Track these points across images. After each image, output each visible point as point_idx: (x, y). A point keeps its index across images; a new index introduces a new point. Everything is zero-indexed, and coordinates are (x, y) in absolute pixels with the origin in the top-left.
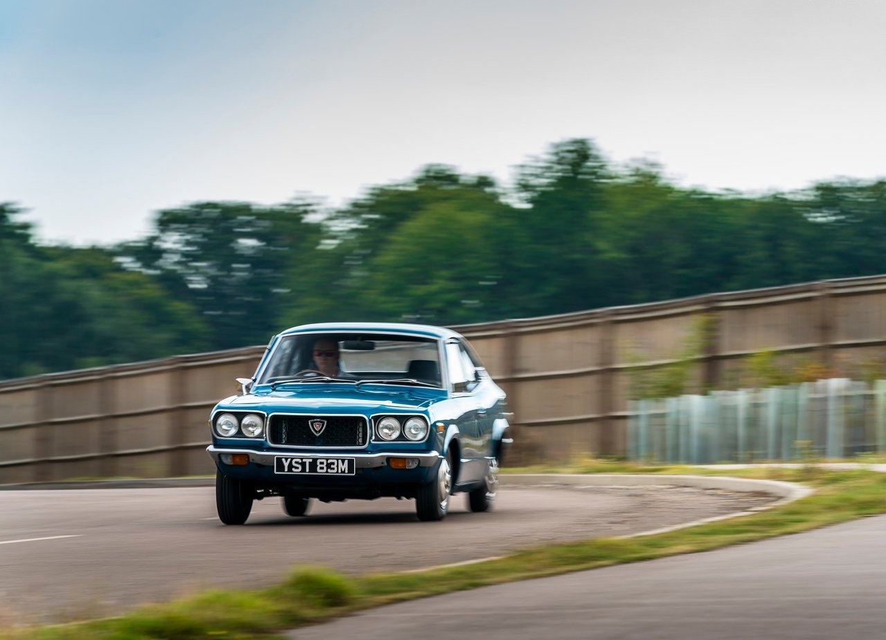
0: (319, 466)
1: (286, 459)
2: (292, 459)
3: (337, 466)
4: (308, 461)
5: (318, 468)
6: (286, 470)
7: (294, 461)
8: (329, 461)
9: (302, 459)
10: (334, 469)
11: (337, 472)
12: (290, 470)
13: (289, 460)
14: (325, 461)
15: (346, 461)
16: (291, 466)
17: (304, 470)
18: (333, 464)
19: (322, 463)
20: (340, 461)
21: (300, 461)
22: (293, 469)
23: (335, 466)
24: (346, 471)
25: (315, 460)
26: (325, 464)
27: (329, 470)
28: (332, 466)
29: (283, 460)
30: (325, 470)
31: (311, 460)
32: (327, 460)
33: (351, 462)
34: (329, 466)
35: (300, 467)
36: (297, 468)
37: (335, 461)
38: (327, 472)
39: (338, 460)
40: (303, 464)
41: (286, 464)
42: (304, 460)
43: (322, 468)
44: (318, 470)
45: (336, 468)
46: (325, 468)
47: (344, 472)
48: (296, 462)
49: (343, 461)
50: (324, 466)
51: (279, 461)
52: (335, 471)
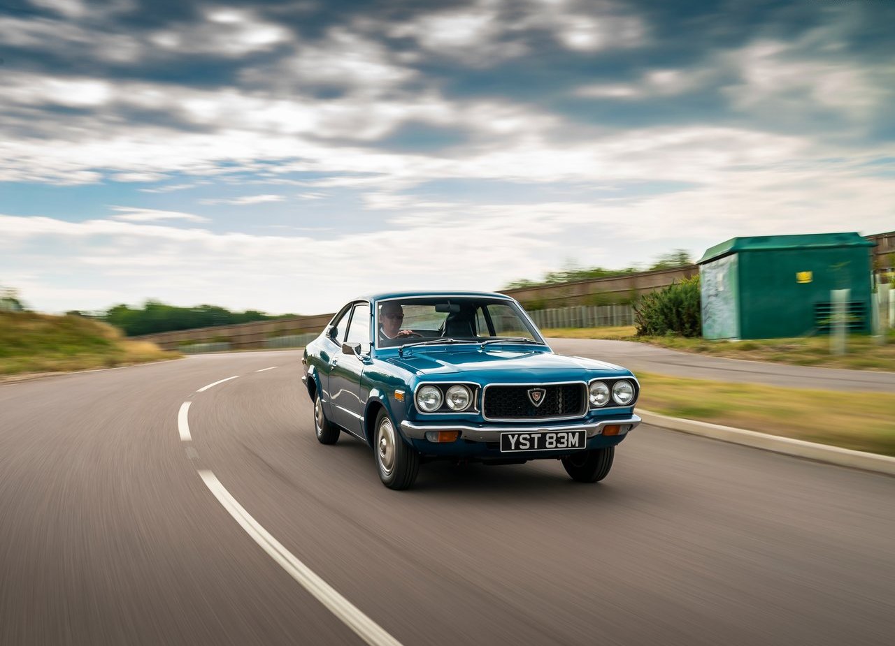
0: (548, 441)
1: (513, 435)
2: (519, 435)
3: (568, 440)
4: (536, 436)
5: (547, 443)
6: (513, 448)
7: (521, 437)
8: (559, 435)
9: (530, 435)
10: (563, 443)
11: (567, 447)
12: (517, 447)
13: (516, 436)
14: (554, 435)
15: (577, 434)
16: (518, 443)
17: (532, 446)
18: (563, 437)
19: (551, 438)
20: (570, 434)
21: (529, 437)
22: (521, 446)
23: (564, 441)
24: (577, 445)
25: (544, 435)
26: (555, 438)
27: (559, 445)
28: (562, 440)
29: (510, 436)
30: (554, 445)
31: (540, 435)
32: (557, 434)
33: (582, 434)
34: (558, 440)
35: (528, 443)
36: (525, 445)
37: (565, 435)
38: (556, 447)
39: (568, 433)
40: (531, 440)
41: (513, 441)
42: (533, 436)
43: (551, 443)
44: (548, 446)
45: (566, 442)
46: (555, 443)
47: (574, 446)
48: (524, 439)
49: (574, 434)
50: (553, 440)
51: (505, 437)
52: (565, 445)
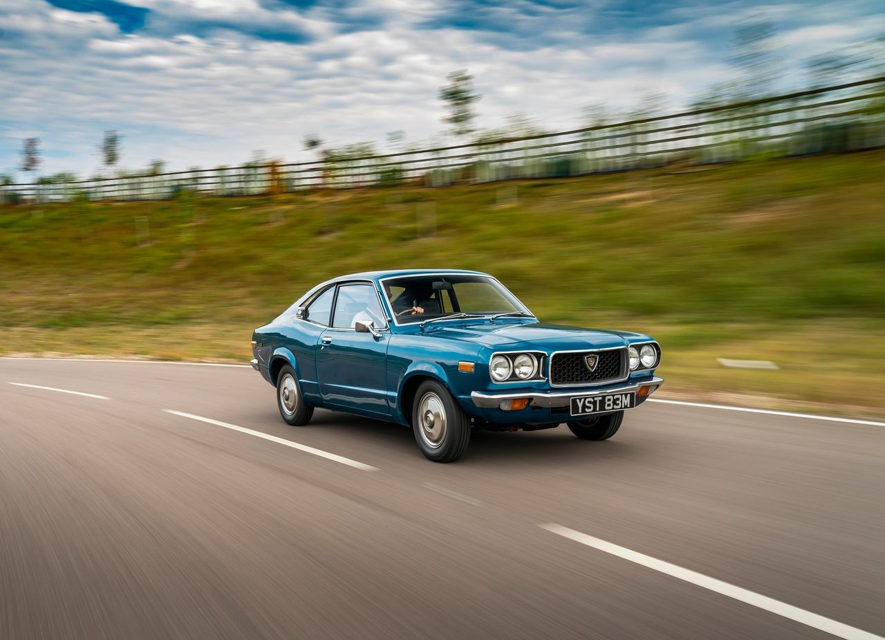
0: (607, 403)
1: (580, 399)
2: (585, 399)
3: (621, 402)
4: (598, 399)
5: (606, 405)
6: (580, 411)
7: (587, 400)
8: (616, 397)
9: (593, 398)
10: (618, 404)
11: (621, 408)
12: (583, 411)
13: (583, 400)
14: (611, 397)
15: (629, 395)
16: (584, 406)
17: (595, 409)
18: (618, 399)
19: (609, 400)
20: (623, 396)
21: (592, 400)
22: (587, 410)
23: (619, 402)
24: (628, 406)
25: (604, 397)
26: (612, 400)
27: (615, 407)
28: (617, 402)
29: (578, 400)
30: (611, 407)
31: (601, 398)
32: (613, 396)
33: (632, 395)
34: (614, 403)
35: (592, 406)
36: (590, 408)
37: (620, 396)
38: (613, 408)
39: (621, 395)
40: (594, 403)
41: (580, 405)
42: (595, 399)
43: (609, 405)
44: (607, 408)
45: (620, 404)
46: (612, 405)
47: (626, 407)
48: (589, 402)
49: (626, 395)
50: (611, 402)
51: (574, 401)
52: (619, 406)
